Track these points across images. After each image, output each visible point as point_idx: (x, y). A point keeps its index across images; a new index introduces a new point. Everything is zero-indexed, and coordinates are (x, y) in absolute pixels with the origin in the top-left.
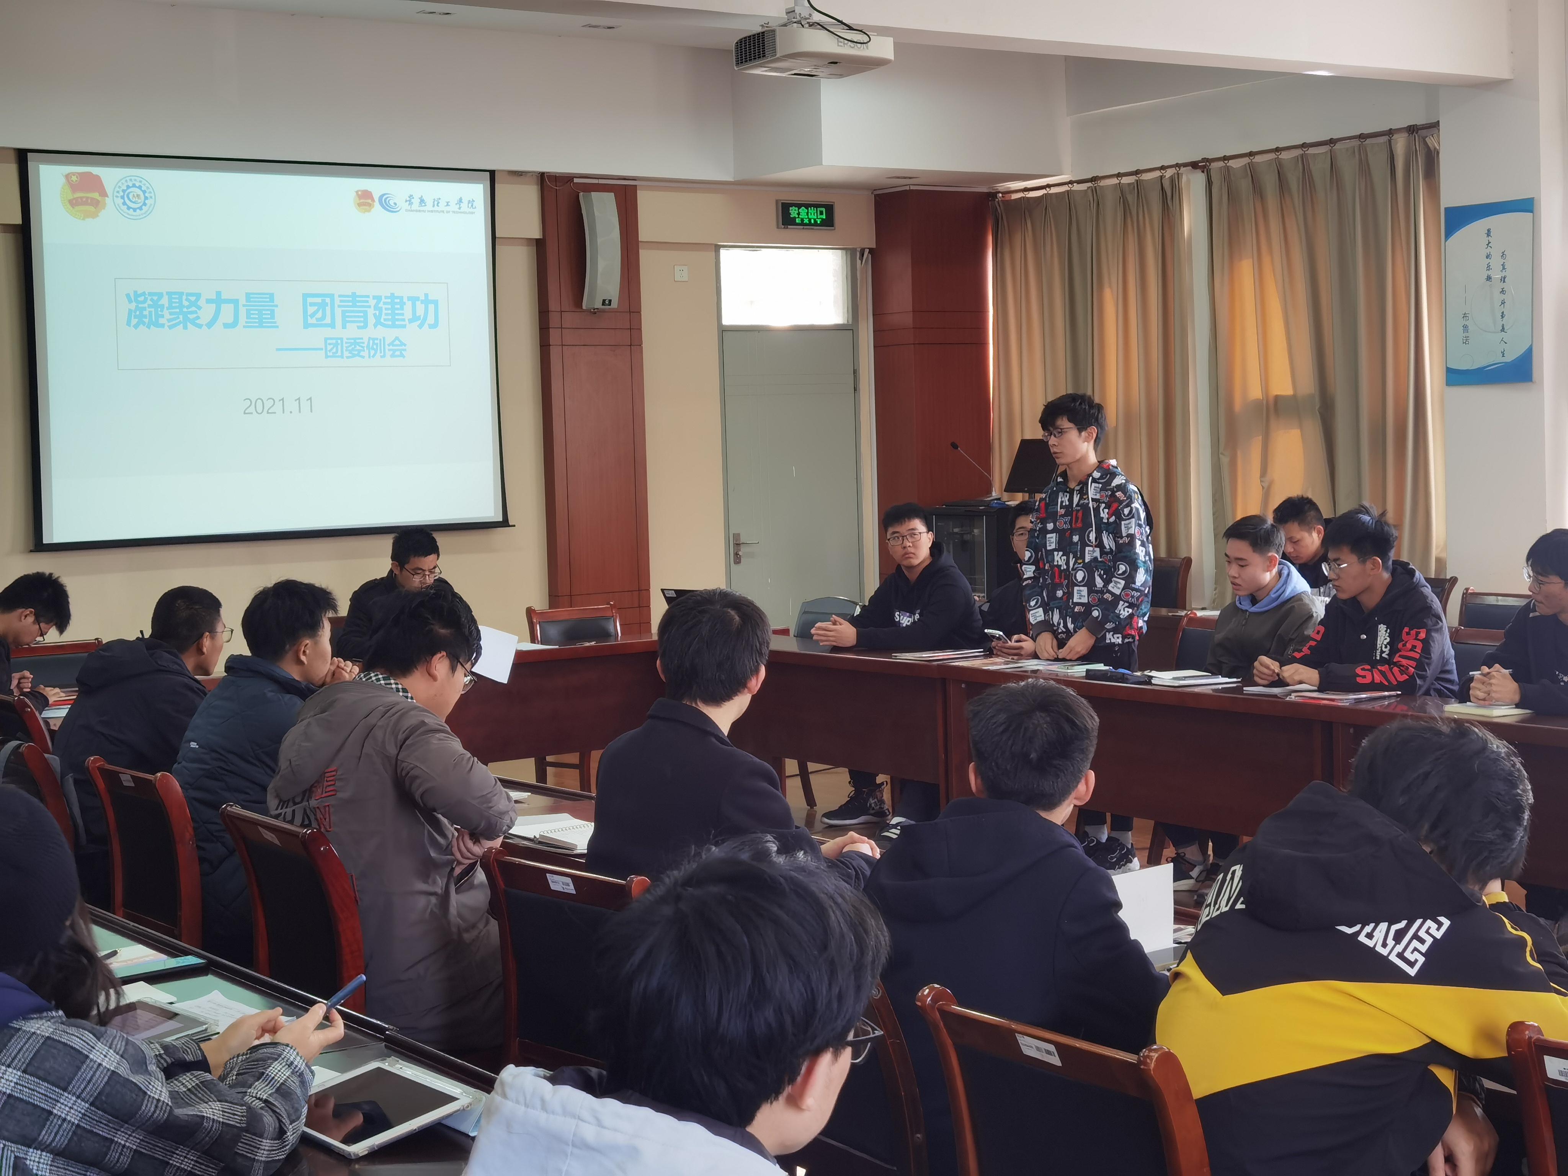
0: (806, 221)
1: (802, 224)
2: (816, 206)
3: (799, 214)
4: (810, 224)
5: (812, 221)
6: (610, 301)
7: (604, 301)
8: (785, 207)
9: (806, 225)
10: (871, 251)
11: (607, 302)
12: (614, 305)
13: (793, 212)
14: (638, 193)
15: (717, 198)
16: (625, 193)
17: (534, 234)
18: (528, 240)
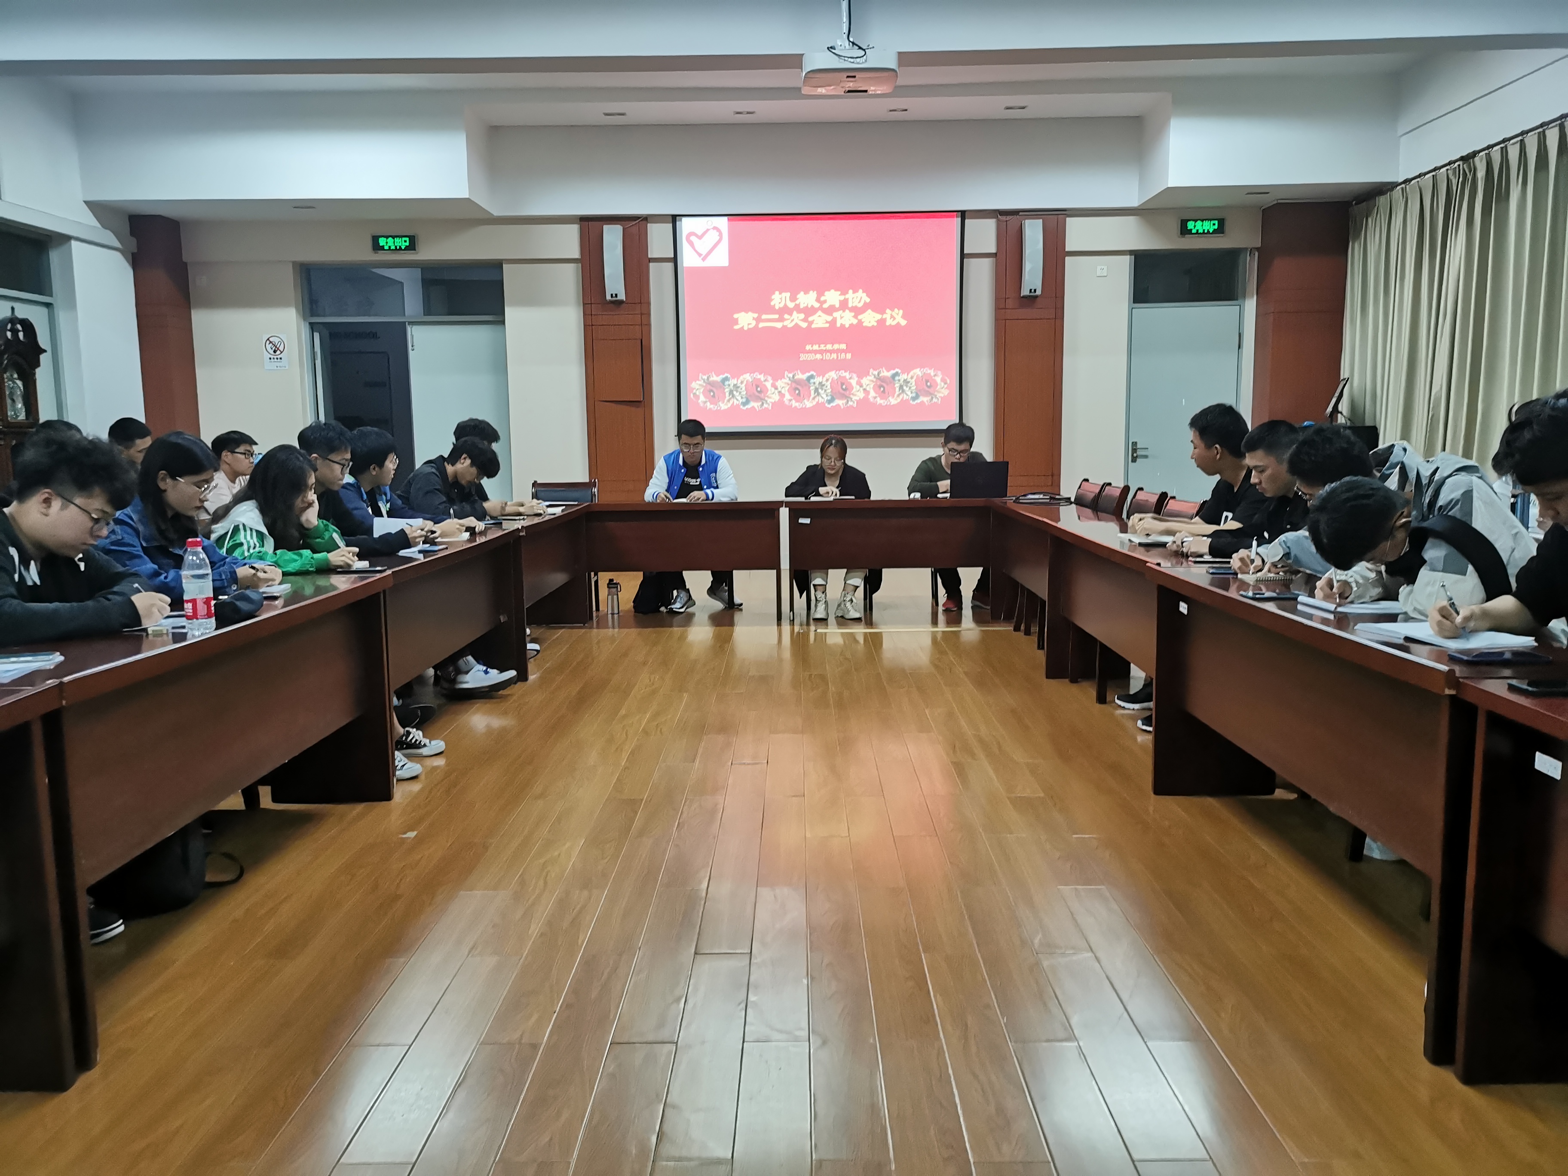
0: (1201, 231)
1: (1197, 233)
2: (1211, 220)
3: (1195, 226)
4: (1204, 233)
5: (1206, 231)
6: (1035, 291)
7: (1031, 290)
8: (1184, 223)
9: (1200, 233)
10: (1258, 249)
11: (1033, 291)
12: (1039, 292)
13: (1190, 225)
14: (1068, 219)
15: (1131, 220)
16: (1055, 220)
17: (994, 250)
18: (987, 255)
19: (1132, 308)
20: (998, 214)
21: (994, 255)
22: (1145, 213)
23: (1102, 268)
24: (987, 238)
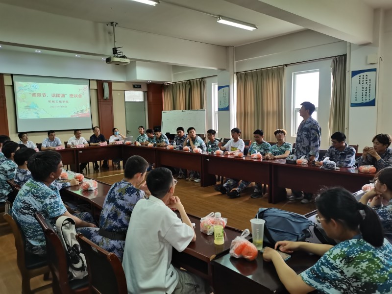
2: (139, 85)
4: (138, 88)
10: (147, 91)
11: (107, 98)
13: (135, 86)
15: (124, 84)
16: (110, 83)
17: (96, 88)
18: (95, 89)
19: (125, 102)
20: (97, 80)
21: (97, 90)
22: (127, 83)
23: (119, 93)
24: (94, 86)
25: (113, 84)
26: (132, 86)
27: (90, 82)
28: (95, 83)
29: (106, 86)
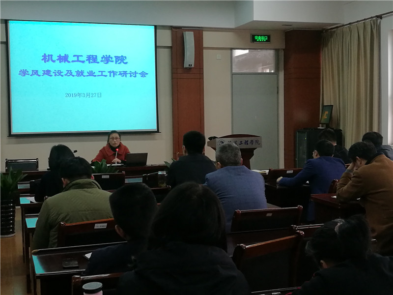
1: (259, 41)
2: (264, 36)
4: (262, 41)
8: (253, 36)
10: (284, 50)
11: (190, 65)
12: (193, 66)
13: (256, 37)
14: (204, 32)
15: (231, 34)
16: (198, 32)
17: (170, 45)
18: (168, 47)
19: (233, 74)
20: (172, 28)
21: (171, 47)
22: (237, 31)
23: (219, 55)
24: (167, 39)
25: (206, 35)
26: (249, 38)
27: (157, 30)
28: (168, 33)
29: (189, 38)
